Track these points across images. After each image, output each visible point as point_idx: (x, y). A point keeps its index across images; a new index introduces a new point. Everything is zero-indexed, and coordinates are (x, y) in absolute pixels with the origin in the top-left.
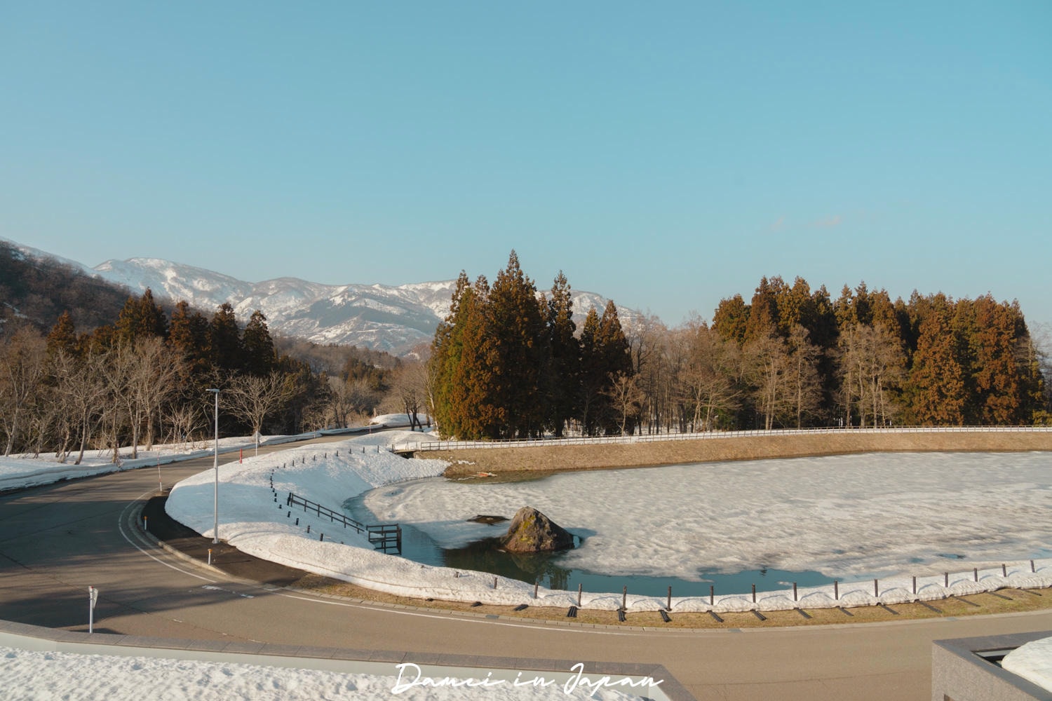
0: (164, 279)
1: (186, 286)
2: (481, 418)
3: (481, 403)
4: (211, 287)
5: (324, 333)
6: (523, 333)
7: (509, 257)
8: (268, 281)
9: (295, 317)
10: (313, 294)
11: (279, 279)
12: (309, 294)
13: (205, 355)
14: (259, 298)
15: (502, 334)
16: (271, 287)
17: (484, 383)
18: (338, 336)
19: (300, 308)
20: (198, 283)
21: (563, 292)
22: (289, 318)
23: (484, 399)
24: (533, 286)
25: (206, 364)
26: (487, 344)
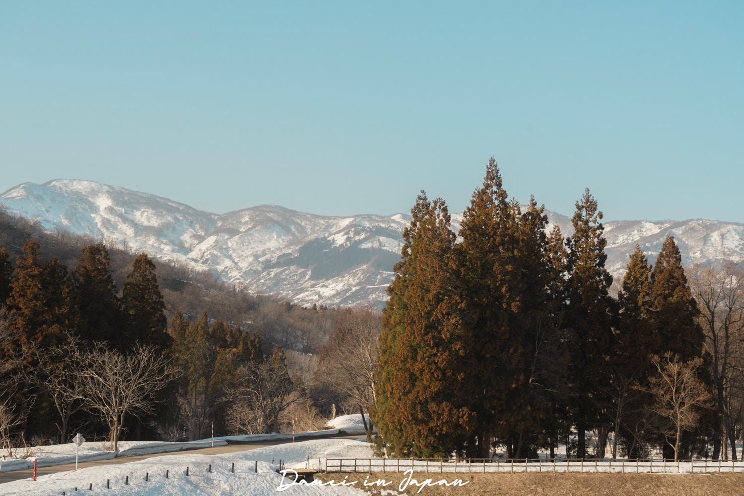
0: (94, 209)
1: (125, 220)
2: (432, 424)
3: (433, 399)
4: (159, 222)
5: (318, 289)
6: (504, 289)
7: (486, 169)
8: (239, 211)
9: (278, 265)
10: (302, 230)
11: (256, 209)
12: (297, 229)
13: (59, 320)
14: (226, 237)
15: (471, 291)
16: (243, 220)
17: (439, 368)
18: (338, 294)
19: (284, 252)
20: (142, 215)
21: (591, 224)
22: (268, 265)
23: (437, 394)
24: (542, 215)
25: (61, 332)
26: (443, 307)
